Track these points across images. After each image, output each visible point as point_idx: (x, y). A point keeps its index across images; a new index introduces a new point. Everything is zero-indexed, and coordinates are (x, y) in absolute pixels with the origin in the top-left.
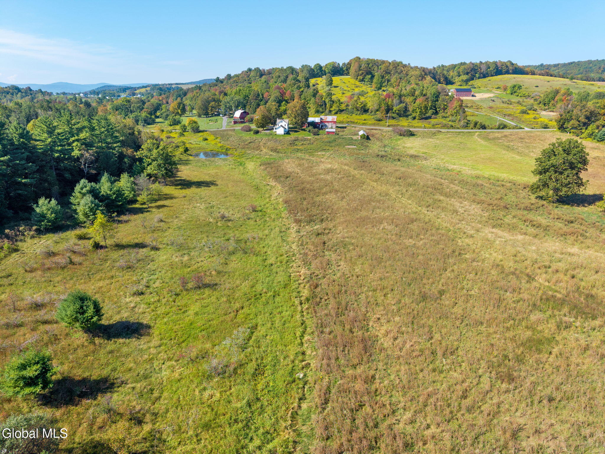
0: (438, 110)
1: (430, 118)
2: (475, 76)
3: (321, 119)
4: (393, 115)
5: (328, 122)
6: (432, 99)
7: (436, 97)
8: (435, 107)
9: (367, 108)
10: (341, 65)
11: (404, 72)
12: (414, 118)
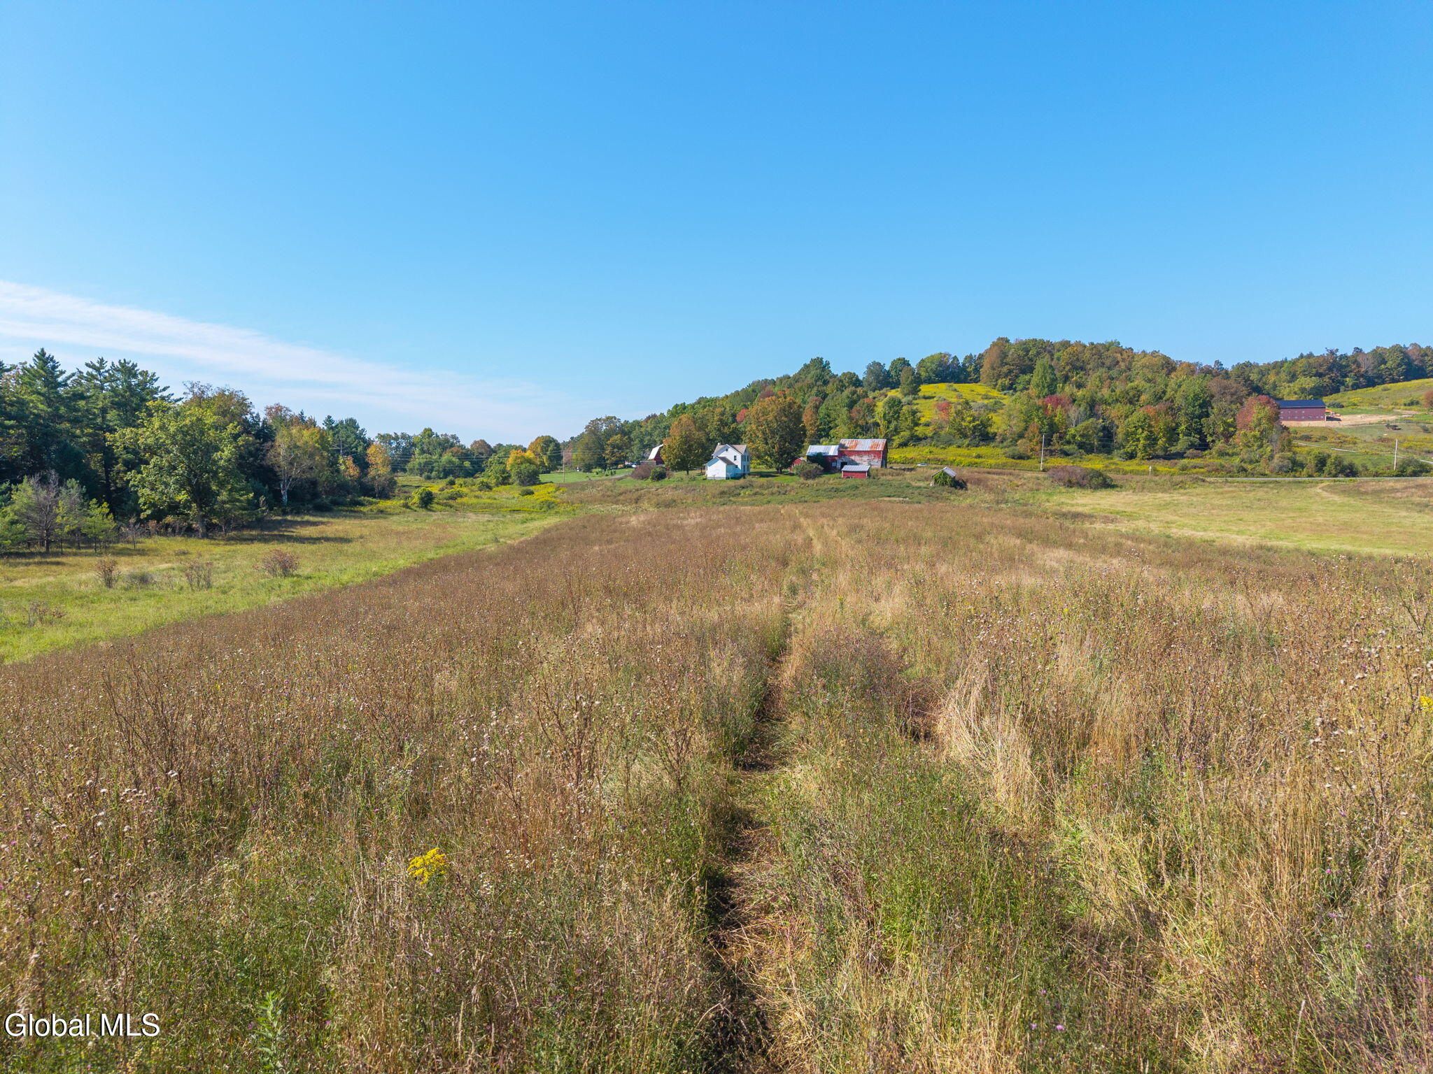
0: (1209, 439)
1: (1180, 455)
2: (1343, 383)
3: (842, 446)
4: (1066, 447)
5: (859, 453)
6: (1191, 409)
7: (1201, 406)
8: (1200, 432)
9: (991, 430)
10: (961, 361)
11: (1122, 365)
12: (1131, 456)
